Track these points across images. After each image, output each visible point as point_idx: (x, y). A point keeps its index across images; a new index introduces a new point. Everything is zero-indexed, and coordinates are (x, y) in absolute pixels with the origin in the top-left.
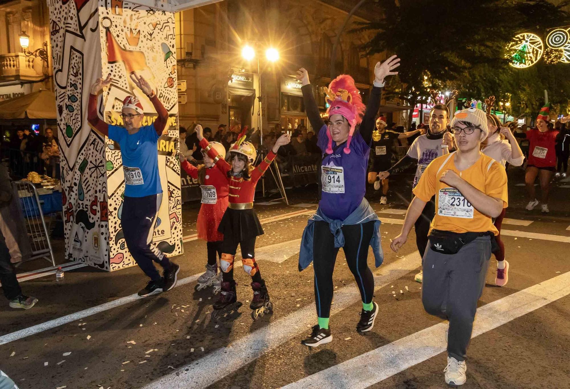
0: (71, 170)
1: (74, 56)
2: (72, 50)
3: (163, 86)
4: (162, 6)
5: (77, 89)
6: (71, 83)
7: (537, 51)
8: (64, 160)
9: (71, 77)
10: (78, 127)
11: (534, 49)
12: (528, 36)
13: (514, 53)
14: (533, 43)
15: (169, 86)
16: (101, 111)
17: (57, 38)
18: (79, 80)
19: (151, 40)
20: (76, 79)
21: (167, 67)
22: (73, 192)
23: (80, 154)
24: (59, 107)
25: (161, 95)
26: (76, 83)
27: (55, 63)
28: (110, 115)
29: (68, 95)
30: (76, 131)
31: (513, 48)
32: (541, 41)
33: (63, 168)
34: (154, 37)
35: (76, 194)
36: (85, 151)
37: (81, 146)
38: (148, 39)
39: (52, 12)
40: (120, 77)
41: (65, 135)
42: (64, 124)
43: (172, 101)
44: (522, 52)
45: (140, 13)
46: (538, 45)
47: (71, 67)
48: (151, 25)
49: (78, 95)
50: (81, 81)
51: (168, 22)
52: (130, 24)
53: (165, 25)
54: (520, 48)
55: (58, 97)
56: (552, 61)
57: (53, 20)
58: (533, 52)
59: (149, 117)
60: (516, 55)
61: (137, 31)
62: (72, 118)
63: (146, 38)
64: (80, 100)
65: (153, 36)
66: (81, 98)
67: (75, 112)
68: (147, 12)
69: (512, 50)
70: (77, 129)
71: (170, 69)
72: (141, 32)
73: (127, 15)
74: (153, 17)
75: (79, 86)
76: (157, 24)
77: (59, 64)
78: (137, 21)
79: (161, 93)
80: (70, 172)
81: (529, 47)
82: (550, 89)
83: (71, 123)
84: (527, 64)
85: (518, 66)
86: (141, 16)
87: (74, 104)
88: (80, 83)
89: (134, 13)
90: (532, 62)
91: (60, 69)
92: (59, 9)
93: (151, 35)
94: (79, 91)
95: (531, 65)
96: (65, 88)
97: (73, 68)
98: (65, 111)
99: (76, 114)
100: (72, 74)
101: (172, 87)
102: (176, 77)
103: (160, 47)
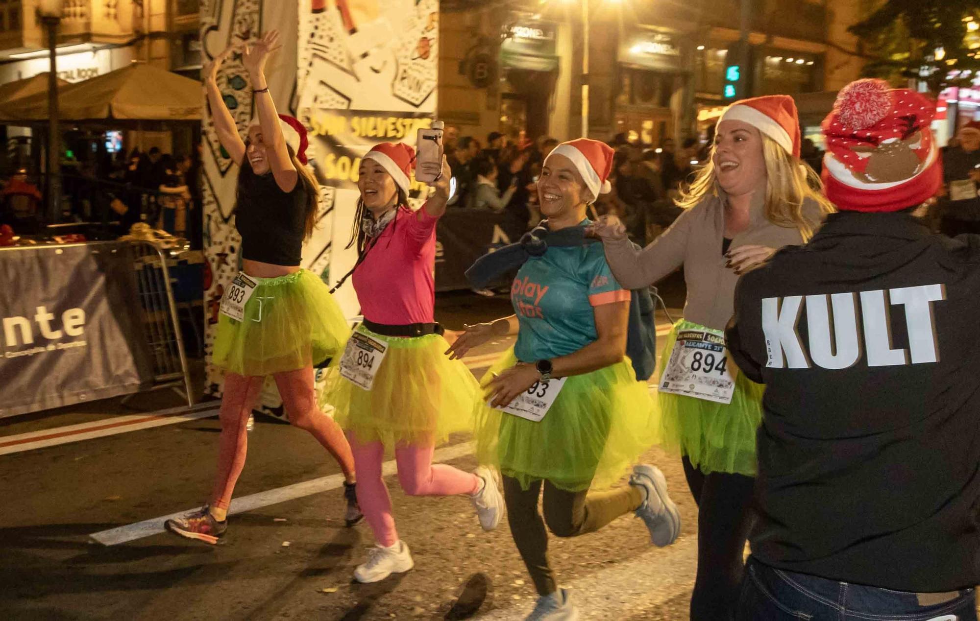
0: (226, 221)
3: (409, 58)
8: (213, 203)
9: (236, 40)
15: (421, 57)
16: (293, 107)
21: (420, 18)
22: (227, 264)
25: (405, 76)
27: (206, 14)
28: (309, 115)
29: (227, 74)
33: (209, 217)
35: (232, 270)
40: (332, 40)
41: (218, 154)
43: (424, 87)
47: (236, 20)
59: (379, 119)
67: (241, 109)
71: (426, 21)
77: (214, 16)
80: (223, 226)
87: (238, 93)
91: (216, 24)
97: (240, 23)
99: (242, 112)
100: (237, 36)
101: (427, 57)
102: (436, 36)
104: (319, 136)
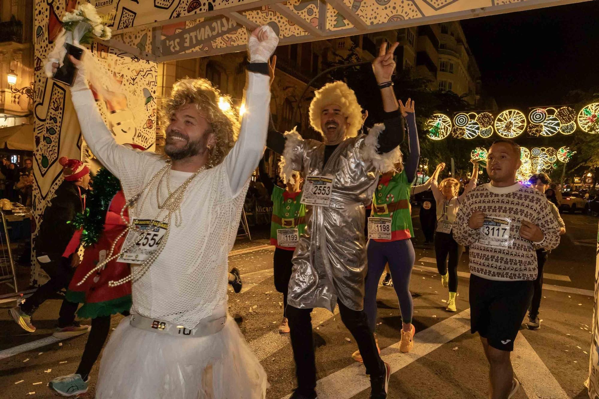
0: (44, 198)
1: (56, 92)
2: (55, 86)
3: (142, 127)
4: (147, 55)
5: (56, 123)
6: (51, 117)
7: (447, 128)
8: (37, 189)
9: (51, 111)
10: (55, 158)
11: (445, 126)
12: (441, 116)
13: (430, 128)
14: (444, 122)
15: (148, 127)
16: (79, 145)
17: (40, 74)
18: (60, 114)
19: (133, 85)
20: (57, 113)
21: (147, 110)
23: (54, 184)
24: (36, 139)
25: (140, 135)
26: (56, 117)
27: (37, 97)
29: (47, 127)
30: (52, 162)
31: (430, 124)
32: (450, 121)
33: (35, 196)
34: (137, 82)
36: (59, 181)
37: (55, 176)
38: (130, 83)
39: (37, 50)
41: (41, 165)
42: (40, 155)
43: (149, 141)
44: (437, 128)
45: (124, 59)
46: (448, 123)
47: (52, 101)
48: (134, 71)
49: (56, 128)
50: (61, 116)
51: (151, 70)
52: (114, 68)
53: (148, 72)
54: (435, 125)
55: (36, 129)
56: (458, 136)
57: (37, 57)
58: (444, 129)
60: (432, 130)
61: (121, 75)
62: (49, 150)
63: (129, 83)
64: (59, 133)
65: (135, 81)
66: (60, 131)
67: (53, 144)
68: (132, 60)
69: (429, 125)
70: (53, 160)
71: (151, 112)
72: (125, 76)
73: (112, 60)
74: (137, 63)
75: (59, 120)
76: (141, 71)
77: (40, 98)
78: (121, 66)
79: (140, 133)
80: (42, 201)
81: (442, 125)
82: (456, 158)
83: (48, 154)
84: (440, 137)
85: (434, 138)
86: (125, 62)
87: (52, 136)
88: (60, 117)
89: (118, 58)
90: (444, 136)
91: (41, 102)
92: (44, 48)
93: (134, 80)
94: (58, 124)
95: (443, 138)
96: (44, 120)
97: (53, 102)
98: (42, 142)
99: (54, 146)
100: (52, 108)
101: (151, 128)
102: (156, 119)
103: (142, 92)
104: (93, 159)
